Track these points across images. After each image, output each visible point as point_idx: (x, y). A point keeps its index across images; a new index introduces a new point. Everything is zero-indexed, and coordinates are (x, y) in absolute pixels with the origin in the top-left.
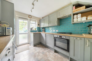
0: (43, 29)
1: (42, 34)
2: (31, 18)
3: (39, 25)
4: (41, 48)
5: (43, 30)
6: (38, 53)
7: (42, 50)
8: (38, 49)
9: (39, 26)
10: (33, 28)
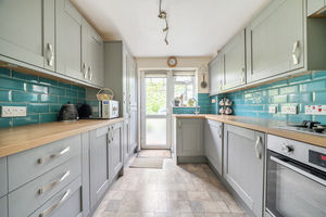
0: (221, 103)
1: (210, 122)
2: (174, 66)
3: (204, 85)
4: (197, 182)
5: (224, 107)
6: (179, 196)
7: (198, 194)
8: (187, 180)
9: (205, 91)
10: (182, 97)
